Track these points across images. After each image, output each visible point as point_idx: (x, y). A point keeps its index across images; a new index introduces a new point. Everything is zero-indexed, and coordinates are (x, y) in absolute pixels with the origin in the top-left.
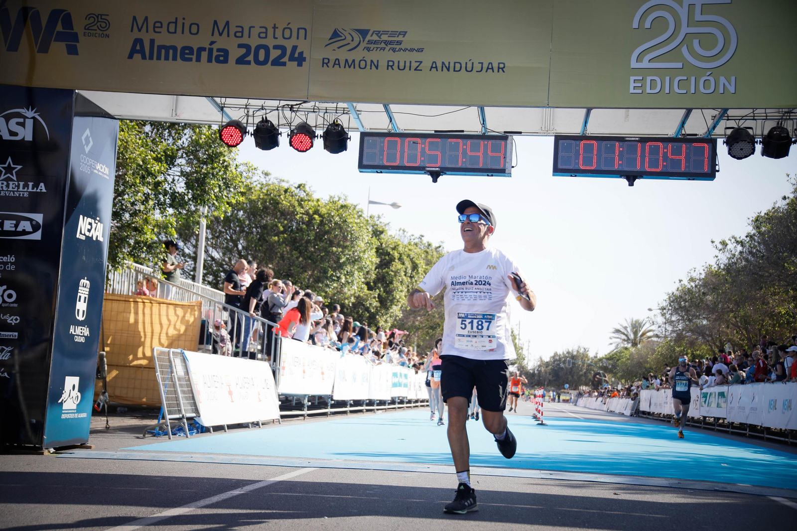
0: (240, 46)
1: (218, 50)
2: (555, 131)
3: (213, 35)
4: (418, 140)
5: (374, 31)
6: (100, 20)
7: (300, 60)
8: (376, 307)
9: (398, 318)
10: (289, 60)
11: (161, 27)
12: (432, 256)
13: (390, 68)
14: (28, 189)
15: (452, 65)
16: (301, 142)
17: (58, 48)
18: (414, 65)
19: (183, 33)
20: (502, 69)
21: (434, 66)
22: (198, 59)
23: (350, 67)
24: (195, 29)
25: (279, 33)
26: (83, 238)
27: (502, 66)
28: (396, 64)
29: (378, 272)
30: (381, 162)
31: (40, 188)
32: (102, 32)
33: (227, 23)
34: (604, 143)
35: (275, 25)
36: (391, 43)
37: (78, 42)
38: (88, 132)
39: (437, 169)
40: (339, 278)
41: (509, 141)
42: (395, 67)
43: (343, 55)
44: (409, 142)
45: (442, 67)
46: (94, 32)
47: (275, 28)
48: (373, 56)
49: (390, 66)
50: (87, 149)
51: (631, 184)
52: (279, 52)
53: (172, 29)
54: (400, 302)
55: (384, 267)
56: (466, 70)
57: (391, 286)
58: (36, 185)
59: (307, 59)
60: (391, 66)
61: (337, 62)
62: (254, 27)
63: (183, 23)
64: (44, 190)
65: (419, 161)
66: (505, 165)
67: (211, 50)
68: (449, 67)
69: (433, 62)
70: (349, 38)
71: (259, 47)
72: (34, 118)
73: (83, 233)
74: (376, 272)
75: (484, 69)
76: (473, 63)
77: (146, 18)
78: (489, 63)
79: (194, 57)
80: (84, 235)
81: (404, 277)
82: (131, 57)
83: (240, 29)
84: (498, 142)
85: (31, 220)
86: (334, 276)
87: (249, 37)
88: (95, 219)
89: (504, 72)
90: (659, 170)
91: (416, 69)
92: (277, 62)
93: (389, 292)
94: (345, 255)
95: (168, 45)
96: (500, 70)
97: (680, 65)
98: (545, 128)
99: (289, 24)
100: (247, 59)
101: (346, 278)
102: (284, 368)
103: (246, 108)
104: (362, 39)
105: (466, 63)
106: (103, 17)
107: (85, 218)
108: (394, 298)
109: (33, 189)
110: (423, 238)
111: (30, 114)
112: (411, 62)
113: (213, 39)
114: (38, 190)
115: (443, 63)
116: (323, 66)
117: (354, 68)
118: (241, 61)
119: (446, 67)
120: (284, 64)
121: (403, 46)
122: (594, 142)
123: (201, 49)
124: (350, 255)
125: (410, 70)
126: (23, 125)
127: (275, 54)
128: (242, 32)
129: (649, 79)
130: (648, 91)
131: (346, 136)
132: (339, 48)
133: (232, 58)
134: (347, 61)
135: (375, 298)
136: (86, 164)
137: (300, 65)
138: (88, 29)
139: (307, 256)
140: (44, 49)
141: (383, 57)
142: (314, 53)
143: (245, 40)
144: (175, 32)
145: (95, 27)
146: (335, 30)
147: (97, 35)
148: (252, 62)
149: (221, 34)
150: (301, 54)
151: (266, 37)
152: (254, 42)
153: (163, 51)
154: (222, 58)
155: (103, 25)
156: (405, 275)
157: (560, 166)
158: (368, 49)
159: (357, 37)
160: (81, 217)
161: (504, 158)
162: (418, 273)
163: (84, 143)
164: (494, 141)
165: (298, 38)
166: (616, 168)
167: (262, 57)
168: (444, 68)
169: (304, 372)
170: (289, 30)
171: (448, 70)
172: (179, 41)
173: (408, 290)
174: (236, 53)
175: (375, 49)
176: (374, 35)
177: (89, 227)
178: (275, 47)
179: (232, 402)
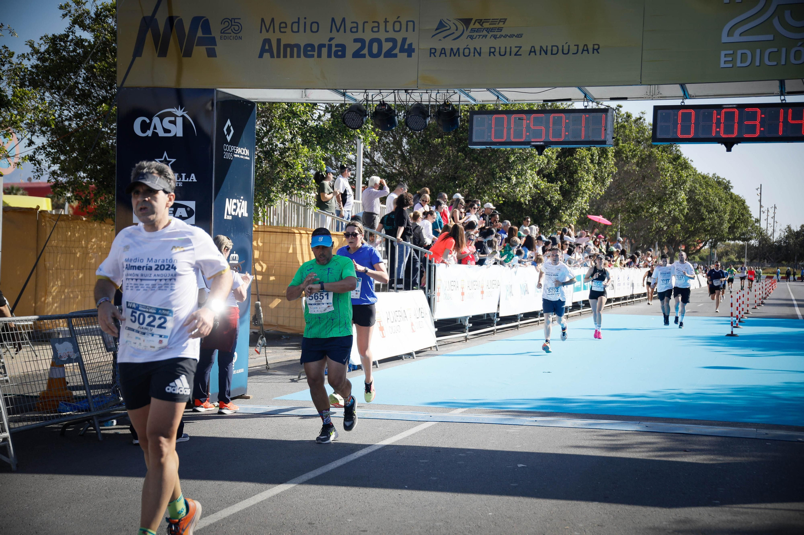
0: (356, 41)
1: (337, 46)
2: (660, 95)
3: (331, 32)
4: (523, 116)
5: (476, 20)
6: (233, 24)
7: (410, 51)
8: (558, 200)
9: (584, 211)
10: (400, 52)
11: (286, 27)
12: (630, 130)
13: (492, 54)
14: (182, 179)
15: (549, 48)
16: (416, 122)
17: (200, 51)
18: (514, 50)
19: (305, 32)
20: (597, 50)
21: (533, 50)
22: (319, 56)
23: (455, 55)
24: (315, 27)
25: (390, 27)
26: (230, 218)
27: (596, 47)
28: (497, 50)
29: (560, 161)
30: (489, 139)
31: (191, 178)
32: (235, 35)
33: (344, 20)
34: (702, 111)
35: (386, 19)
36: (492, 30)
37: (216, 45)
38: (229, 123)
39: (542, 143)
40: (509, 179)
41: (609, 114)
42: (497, 53)
43: (448, 44)
44: (515, 118)
45: (541, 51)
46: (229, 35)
47: (386, 22)
48: (477, 43)
49: (491, 53)
50: (229, 138)
51: (729, 150)
52: (390, 45)
53: (295, 29)
54: (586, 193)
55: (567, 154)
56: (563, 53)
57: (575, 176)
58: (188, 176)
59: (416, 50)
60: (493, 53)
61: (443, 52)
62: (367, 22)
63: (305, 23)
64: (195, 180)
65: (524, 136)
66: (605, 137)
67: (330, 46)
68: (547, 50)
69: (532, 47)
70: (453, 27)
71: (372, 41)
72: (183, 116)
73: (230, 213)
74: (557, 162)
75: (580, 51)
76: (569, 46)
77: (273, 20)
78: (585, 45)
79: (316, 54)
80: (231, 215)
81: (590, 165)
82: (261, 56)
83: (355, 25)
84: (599, 114)
85: (186, 207)
86: (504, 178)
87: (364, 32)
88: (239, 199)
89: (598, 53)
90: (756, 136)
91: (515, 55)
92: (389, 54)
93: (573, 183)
94: (514, 154)
95: (293, 43)
96: (595, 51)
97: (770, 37)
98: (650, 92)
99: (399, 17)
100: (362, 53)
101: (517, 178)
102: (439, 294)
103: (365, 92)
104: (465, 29)
105: (563, 46)
106: (236, 21)
107: (231, 200)
108: (579, 189)
109: (186, 179)
110: (620, 109)
111: (179, 112)
112: (511, 47)
113: (332, 35)
114: (190, 180)
115: (541, 47)
116: (430, 56)
117: (459, 56)
118: (357, 54)
119: (544, 50)
120: (395, 56)
121: (503, 33)
122: (692, 111)
123: (321, 46)
124: (520, 153)
125: (510, 55)
126: (174, 122)
127: (387, 46)
128: (357, 27)
129: (739, 52)
130: (739, 64)
131: (457, 115)
132: (444, 38)
133: (349, 52)
134: (452, 49)
135: (555, 190)
136: (229, 152)
137: (409, 56)
138: (224, 33)
139: (474, 158)
140: (188, 53)
141: (485, 44)
142: (423, 45)
143: (360, 35)
144: (298, 31)
145: (230, 31)
146: (441, 21)
147: (232, 38)
148: (367, 55)
149: (338, 31)
150: (410, 45)
151: (378, 31)
152: (368, 36)
153: (289, 49)
154: (340, 53)
155: (236, 28)
156: (592, 161)
157: (659, 136)
158: (472, 37)
159: (461, 27)
160: (227, 200)
161: (605, 130)
162: (607, 158)
163: (226, 133)
164: (595, 114)
165: (407, 31)
166: (714, 135)
167: (375, 51)
168: (542, 52)
169: (463, 294)
170: (398, 24)
171: (546, 54)
172: (302, 39)
173: (596, 178)
174: (352, 48)
175: (478, 37)
176: (477, 23)
177: (235, 207)
178: (387, 40)
179: (384, 337)
